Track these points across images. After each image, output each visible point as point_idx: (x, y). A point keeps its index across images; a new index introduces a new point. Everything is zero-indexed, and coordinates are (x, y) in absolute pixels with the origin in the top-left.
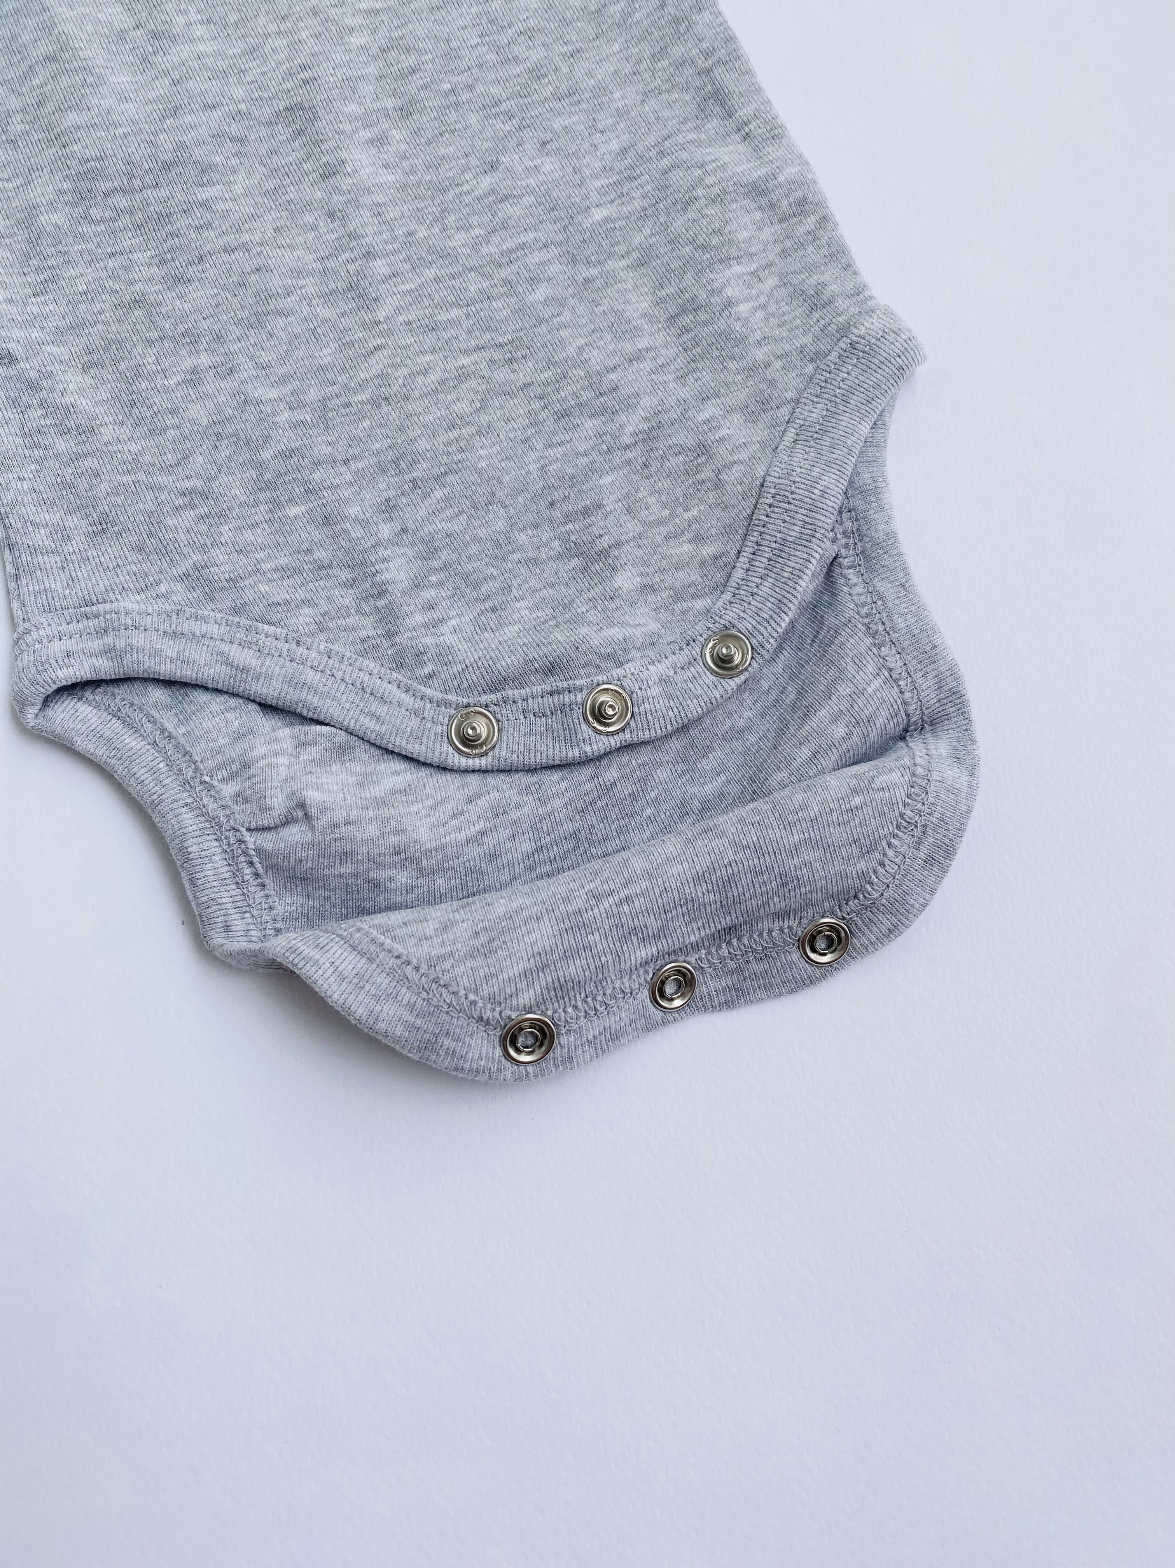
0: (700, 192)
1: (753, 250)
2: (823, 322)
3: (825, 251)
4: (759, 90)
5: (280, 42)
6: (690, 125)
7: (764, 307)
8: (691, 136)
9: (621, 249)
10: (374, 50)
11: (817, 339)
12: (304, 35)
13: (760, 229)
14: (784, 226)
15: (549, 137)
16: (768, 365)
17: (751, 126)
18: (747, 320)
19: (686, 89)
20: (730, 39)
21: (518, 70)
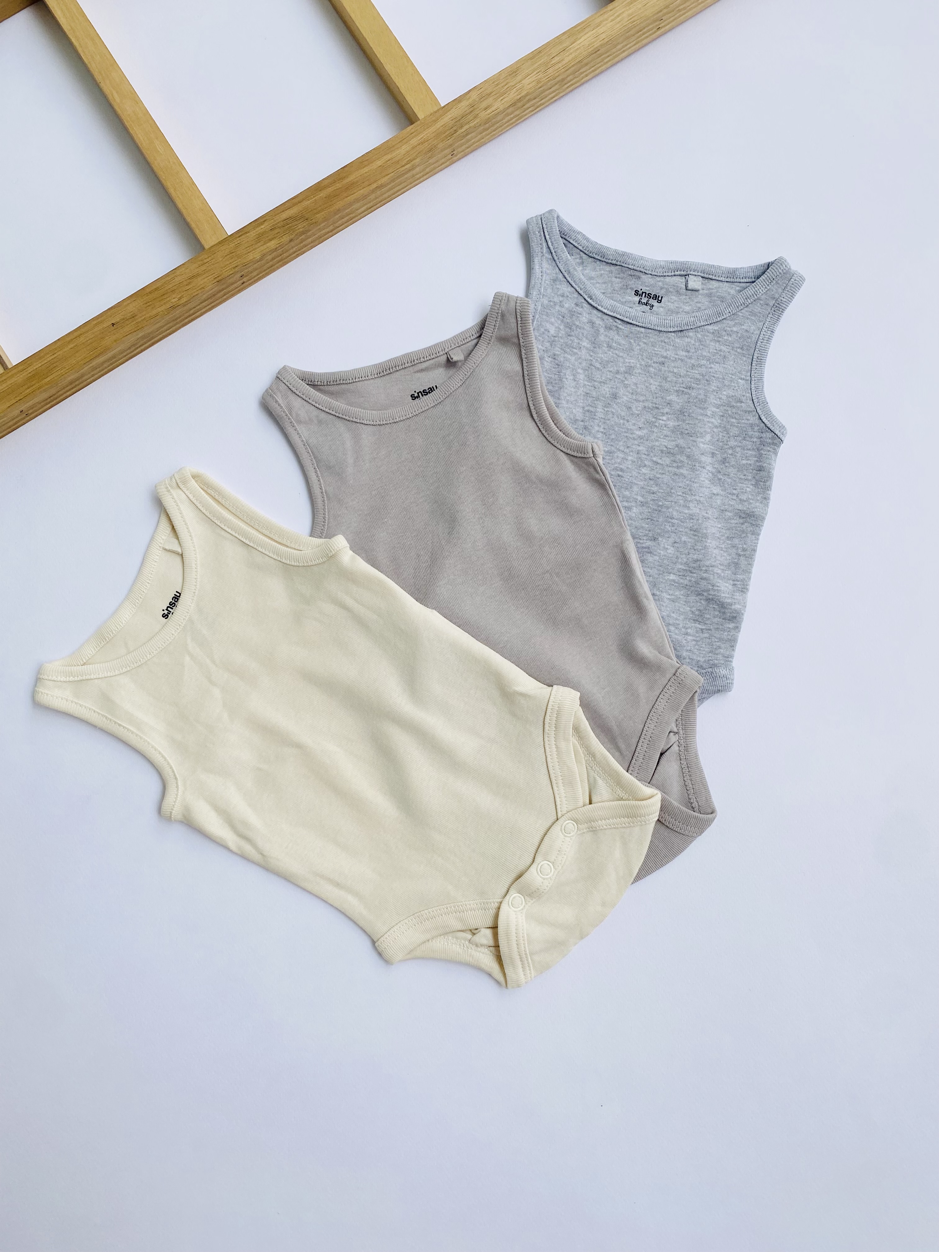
0: (705, 594)
1: (707, 622)
2: (710, 658)
3: (729, 637)
4: (750, 573)
5: (621, 455)
6: (722, 567)
7: (697, 641)
8: (719, 571)
9: (671, 592)
10: (647, 477)
11: (705, 661)
12: (630, 458)
13: (714, 617)
14: (723, 621)
15: (678, 540)
16: (684, 659)
17: (738, 583)
18: (688, 642)
19: (730, 555)
20: (754, 550)
21: (686, 511)
